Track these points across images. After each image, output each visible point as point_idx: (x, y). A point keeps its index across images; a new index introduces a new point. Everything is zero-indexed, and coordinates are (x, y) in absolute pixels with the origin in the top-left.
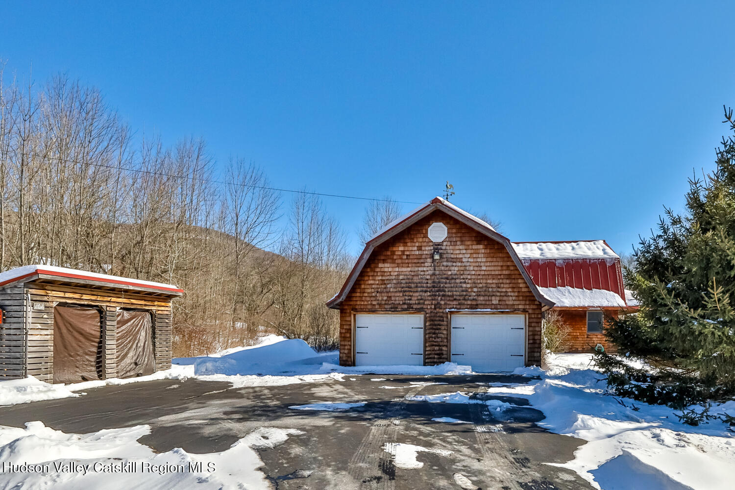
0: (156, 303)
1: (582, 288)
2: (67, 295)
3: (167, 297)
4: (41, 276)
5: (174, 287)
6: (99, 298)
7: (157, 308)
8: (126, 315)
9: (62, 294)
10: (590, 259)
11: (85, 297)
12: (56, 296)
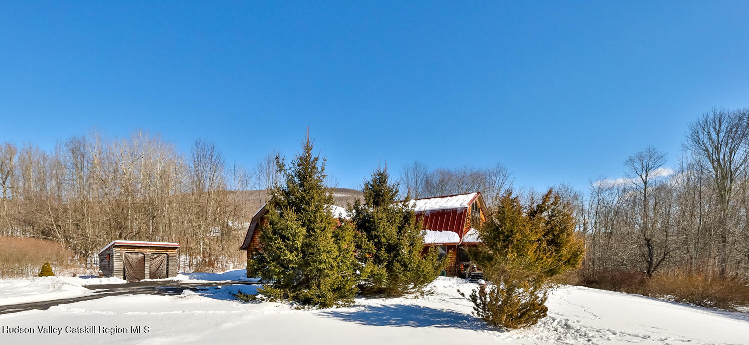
0: (169, 251)
1: (436, 231)
2: (129, 250)
3: (175, 248)
4: (116, 244)
5: (176, 244)
6: (142, 250)
7: (170, 252)
8: (155, 256)
9: (126, 249)
10: (447, 209)
11: (136, 250)
12: (124, 250)
